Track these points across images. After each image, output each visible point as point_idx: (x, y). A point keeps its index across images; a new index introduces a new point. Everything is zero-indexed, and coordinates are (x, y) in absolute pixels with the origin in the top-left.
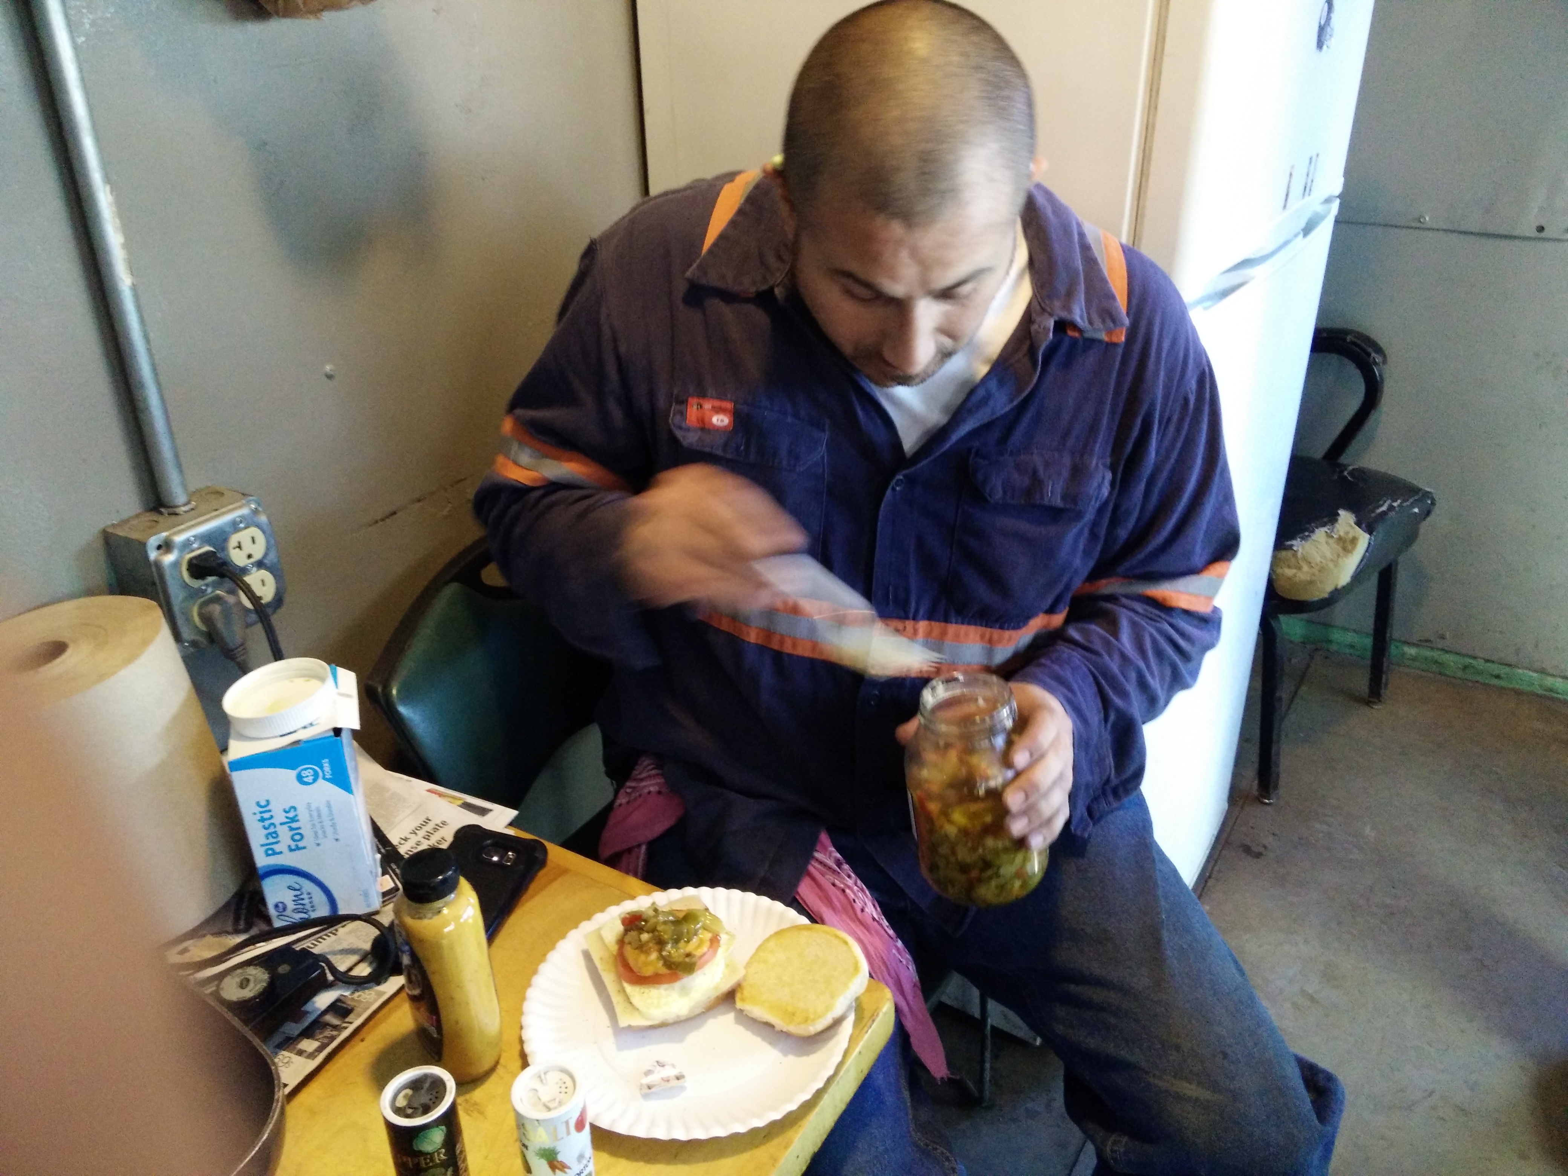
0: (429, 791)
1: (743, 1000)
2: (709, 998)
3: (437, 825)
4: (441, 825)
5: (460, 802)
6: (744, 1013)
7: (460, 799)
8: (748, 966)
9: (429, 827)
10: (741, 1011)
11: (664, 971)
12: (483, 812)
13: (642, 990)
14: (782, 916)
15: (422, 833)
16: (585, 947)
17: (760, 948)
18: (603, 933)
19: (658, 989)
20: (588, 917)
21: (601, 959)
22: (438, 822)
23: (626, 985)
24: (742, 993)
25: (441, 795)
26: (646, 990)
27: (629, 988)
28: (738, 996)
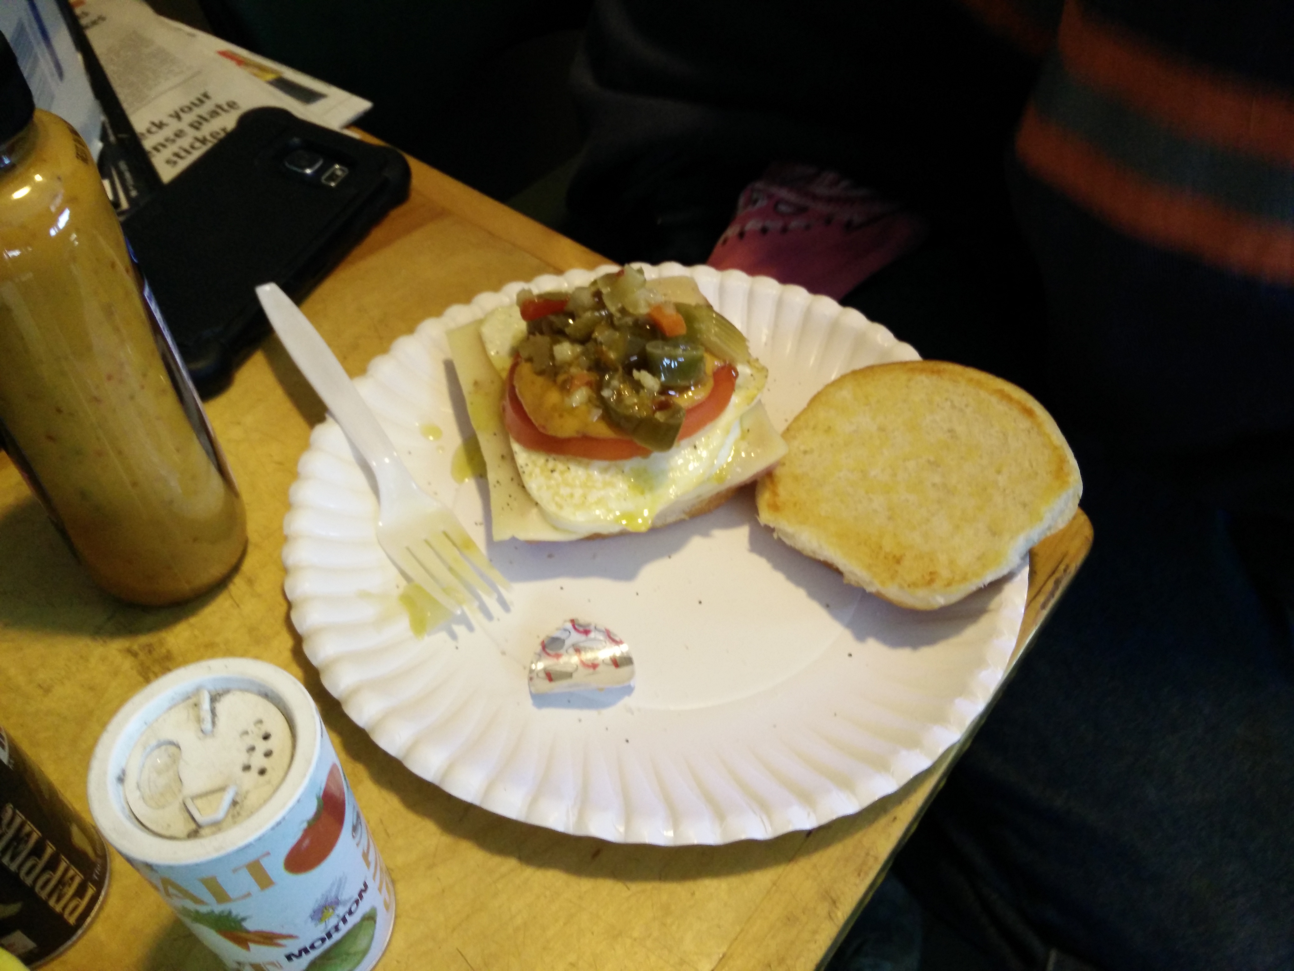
0: (224, 54)
1: (775, 508)
2: (699, 496)
3: (219, 107)
4: (226, 107)
5: (271, 77)
6: (775, 536)
7: (272, 71)
8: (788, 434)
9: (203, 110)
10: (769, 530)
11: (603, 431)
12: (308, 96)
13: (551, 464)
14: (860, 341)
15: (188, 118)
16: (450, 356)
17: (815, 399)
18: (486, 331)
19: (587, 466)
20: (466, 297)
21: (476, 383)
22: (222, 101)
23: (516, 447)
24: (775, 494)
25: (240, 62)
26: (560, 466)
27: (522, 456)
28: (764, 499)
